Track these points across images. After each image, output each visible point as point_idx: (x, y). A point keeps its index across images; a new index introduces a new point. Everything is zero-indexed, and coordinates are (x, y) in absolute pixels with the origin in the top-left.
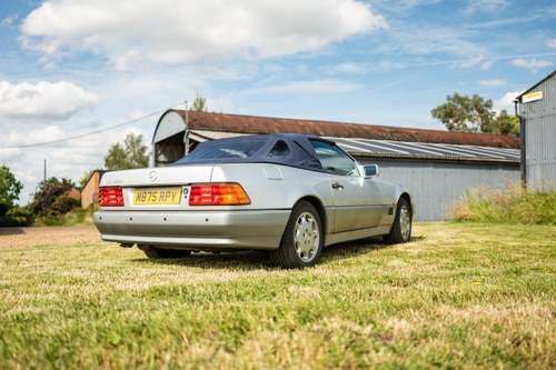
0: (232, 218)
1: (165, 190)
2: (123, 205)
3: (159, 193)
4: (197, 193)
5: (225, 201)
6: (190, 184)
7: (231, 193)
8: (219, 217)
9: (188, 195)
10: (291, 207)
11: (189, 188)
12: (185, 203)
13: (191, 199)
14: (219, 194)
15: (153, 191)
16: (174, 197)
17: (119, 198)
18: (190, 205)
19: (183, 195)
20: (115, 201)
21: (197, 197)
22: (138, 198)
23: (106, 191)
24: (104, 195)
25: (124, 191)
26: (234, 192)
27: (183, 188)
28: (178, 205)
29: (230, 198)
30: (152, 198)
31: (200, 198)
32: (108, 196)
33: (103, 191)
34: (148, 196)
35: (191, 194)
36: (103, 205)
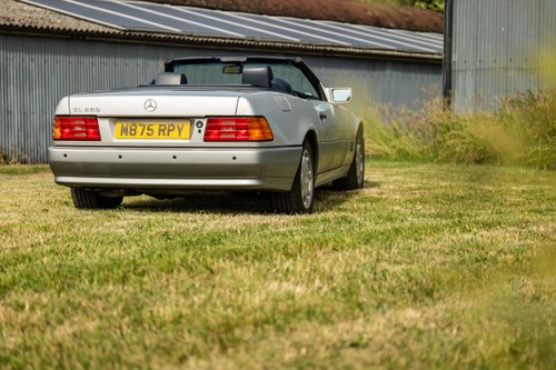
0: (262, 156)
1: (167, 123)
2: (99, 139)
3: (156, 126)
4: (216, 128)
5: (252, 137)
6: (207, 116)
7: (258, 128)
8: (247, 154)
9: (203, 129)
10: (301, 143)
11: (205, 122)
12: (198, 137)
13: (206, 134)
14: (246, 128)
15: (147, 123)
16: (180, 130)
17: (91, 131)
18: (205, 140)
19: (196, 129)
20: (84, 135)
21: (215, 132)
22: (124, 131)
23: (67, 121)
24: (62, 127)
25: (100, 122)
26: (261, 128)
27: (197, 121)
28: (187, 141)
29: (256, 133)
30: (146, 131)
31: (219, 134)
32: (71, 127)
33: (62, 120)
34: (139, 129)
35: (207, 128)
36: (62, 139)
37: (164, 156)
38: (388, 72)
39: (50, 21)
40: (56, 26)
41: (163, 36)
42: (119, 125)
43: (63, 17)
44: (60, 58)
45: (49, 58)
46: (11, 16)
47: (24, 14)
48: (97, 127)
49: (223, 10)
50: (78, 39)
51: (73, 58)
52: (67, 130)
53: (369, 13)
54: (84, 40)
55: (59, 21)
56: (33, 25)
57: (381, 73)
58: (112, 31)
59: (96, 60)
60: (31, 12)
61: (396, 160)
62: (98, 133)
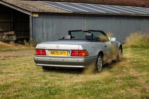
0: (85, 60)
1: (62, 51)
2: (46, 55)
3: (59, 52)
4: (74, 53)
5: (82, 55)
7: (84, 53)
8: (81, 59)
9: (70, 53)
10: (97, 55)
11: (71, 51)
12: (69, 55)
13: (71, 54)
14: (81, 53)
15: (57, 51)
16: (65, 53)
17: (44, 53)
18: (71, 56)
19: (69, 53)
20: (42, 54)
21: (73, 54)
22: (52, 53)
23: (38, 50)
24: (37, 51)
25: (46, 51)
26: (85, 53)
27: (69, 51)
28: (67, 56)
29: (84, 54)
30: (57, 53)
31: (74, 54)
32: (39, 52)
33: (37, 50)
34: (55, 52)
35: (71, 53)
36: (37, 54)
37: (61, 60)
38: (144, 20)
39: (54, 10)
40: (55, 12)
41: (83, 13)
42: (50, 52)
43: (58, 9)
44: (56, 20)
45: (54, 20)
46: (45, 9)
47: (48, 9)
48: (45, 52)
49: (101, 4)
50: (61, 15)
51: (60, 20)
52: (38, 52)
53: (141, 3)
54: (63, 15)
55: (57, 10)
56: (50, 12)
57: (142, 21)
58: (70, 12)
59: (66, 20)
60: (50, 8)
61: (140, 48)
62: (45, 53)
